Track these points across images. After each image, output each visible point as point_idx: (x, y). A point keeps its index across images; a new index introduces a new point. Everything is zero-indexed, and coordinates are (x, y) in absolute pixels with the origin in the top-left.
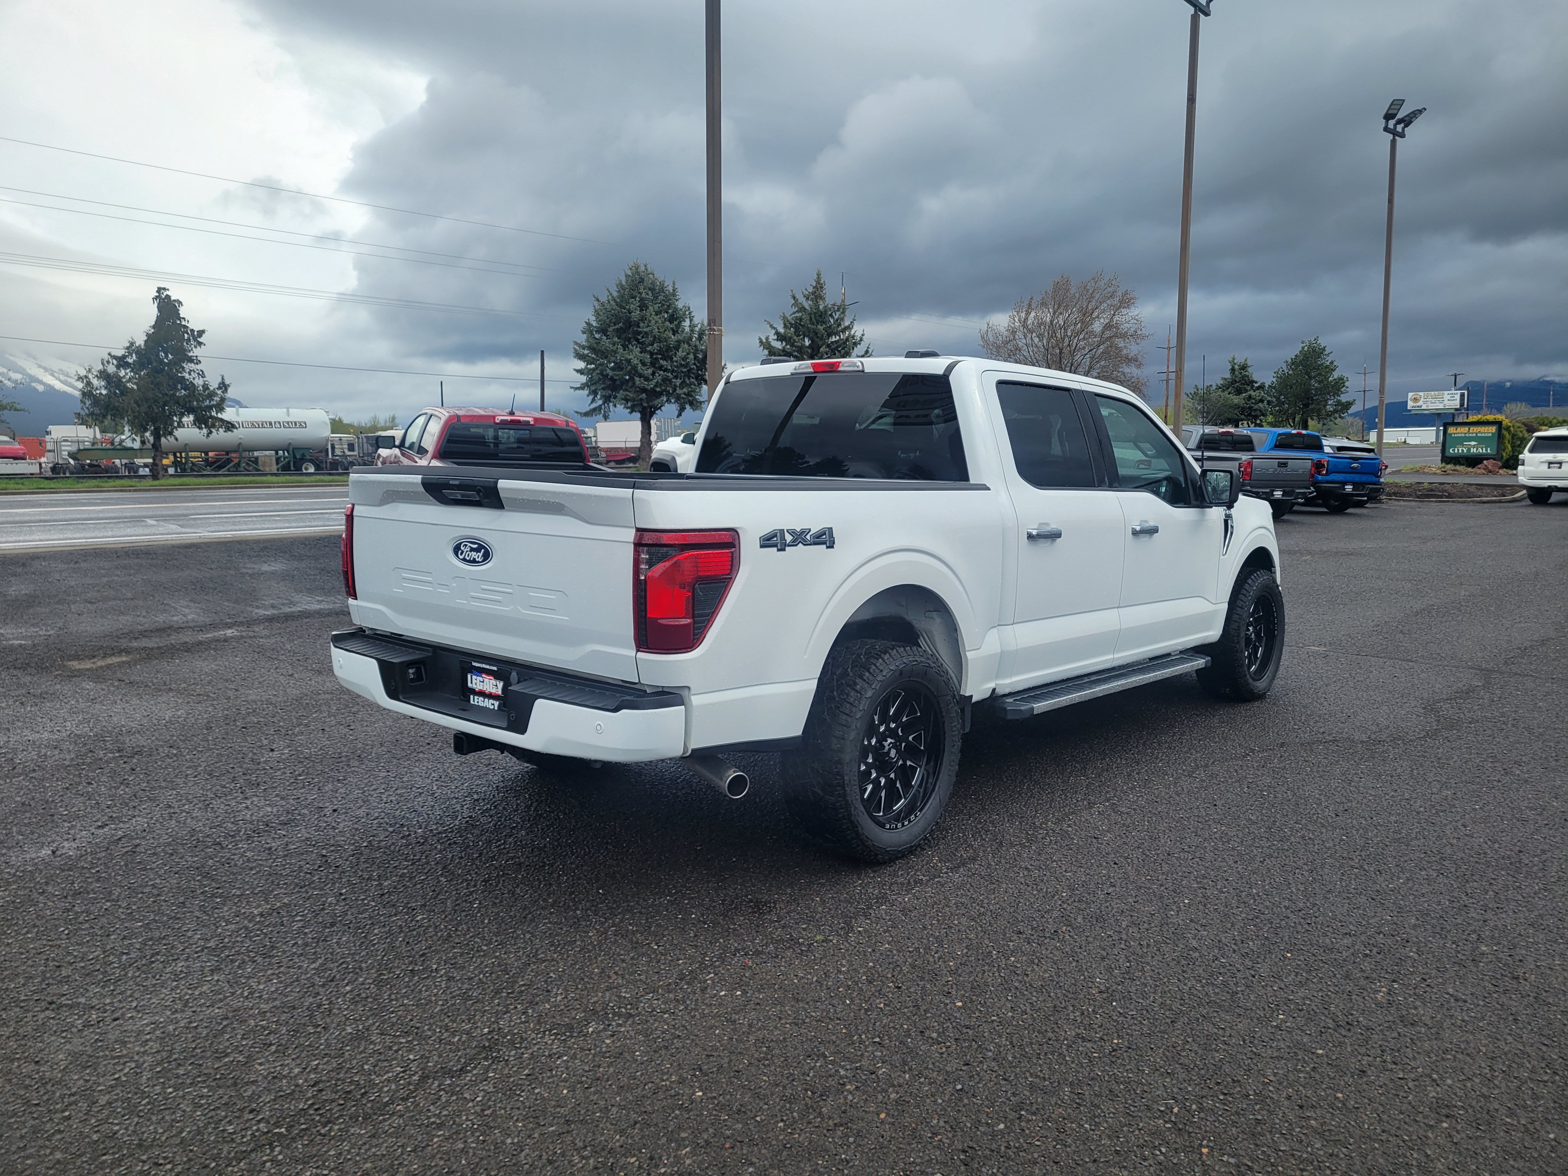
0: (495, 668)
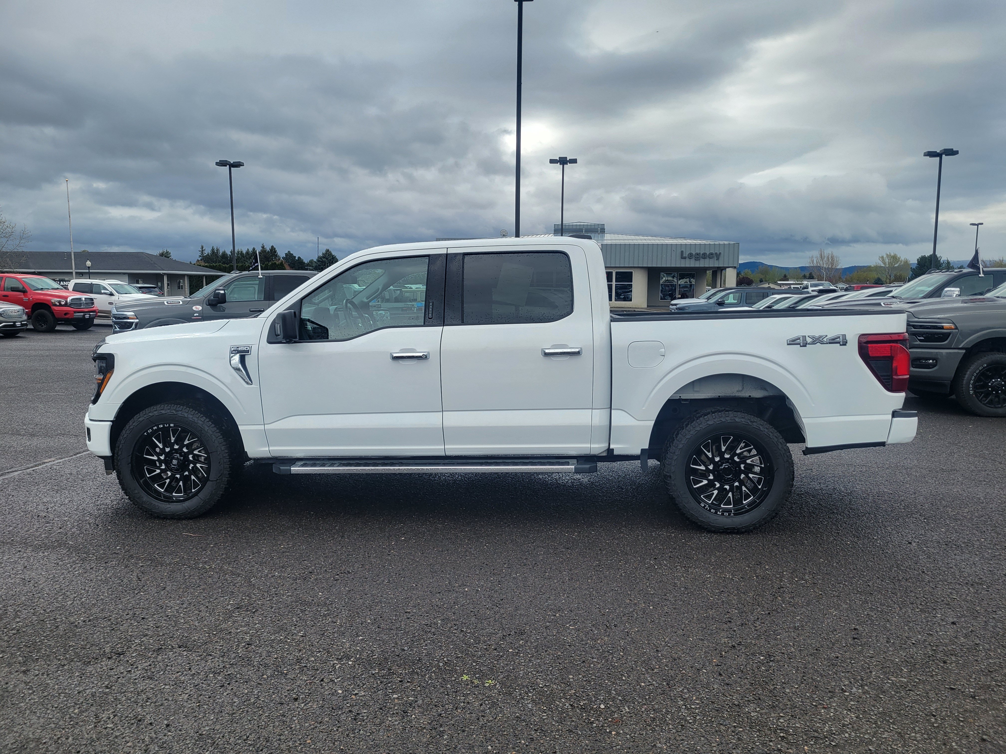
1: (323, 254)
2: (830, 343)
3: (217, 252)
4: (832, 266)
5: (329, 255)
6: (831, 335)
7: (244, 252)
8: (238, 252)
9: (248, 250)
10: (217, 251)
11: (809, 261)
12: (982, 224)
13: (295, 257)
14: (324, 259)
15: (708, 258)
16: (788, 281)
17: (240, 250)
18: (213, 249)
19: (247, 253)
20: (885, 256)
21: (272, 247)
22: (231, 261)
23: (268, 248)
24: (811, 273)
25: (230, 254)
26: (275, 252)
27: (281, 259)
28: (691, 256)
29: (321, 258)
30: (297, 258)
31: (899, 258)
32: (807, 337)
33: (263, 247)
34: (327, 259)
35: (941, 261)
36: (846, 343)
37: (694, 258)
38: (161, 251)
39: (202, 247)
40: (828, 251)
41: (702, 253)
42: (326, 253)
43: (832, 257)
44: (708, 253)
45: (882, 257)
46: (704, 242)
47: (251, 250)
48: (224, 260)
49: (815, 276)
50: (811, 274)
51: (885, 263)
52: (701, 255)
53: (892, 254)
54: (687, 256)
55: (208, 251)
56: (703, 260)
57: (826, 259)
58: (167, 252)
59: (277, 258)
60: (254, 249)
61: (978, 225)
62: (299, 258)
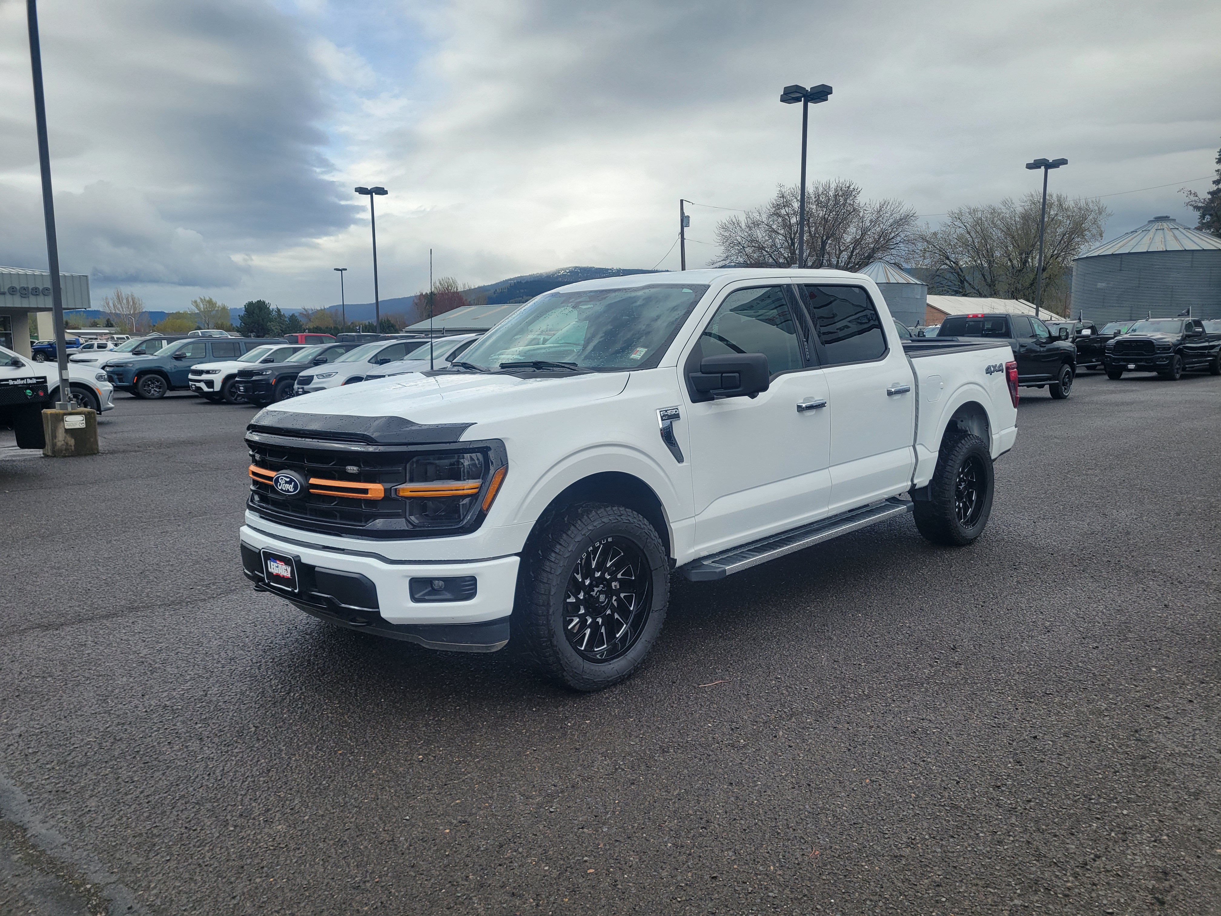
4: (134, 311)
11: (102, 303)
12: (346, 270)
15: (41, 294)
16: (80, 329)
20: (199, 301)
24: (109, 319)
28: (13, 291)
31: (216, 304)
35: (271, 308)
37: (19, 294)
40: (126, 290)
41: (30, 288)
43: (133, 300)
44: (41, 288)
45: (196, 302)
46: (14, 271)
49: (114, 324)
50: (108, 321)
51: (199, 309)
52: (30, 290)
53: (207, 299)
54: (6, 290)
56: (34, 297)
57: (125, 301)
61: (341, 270)
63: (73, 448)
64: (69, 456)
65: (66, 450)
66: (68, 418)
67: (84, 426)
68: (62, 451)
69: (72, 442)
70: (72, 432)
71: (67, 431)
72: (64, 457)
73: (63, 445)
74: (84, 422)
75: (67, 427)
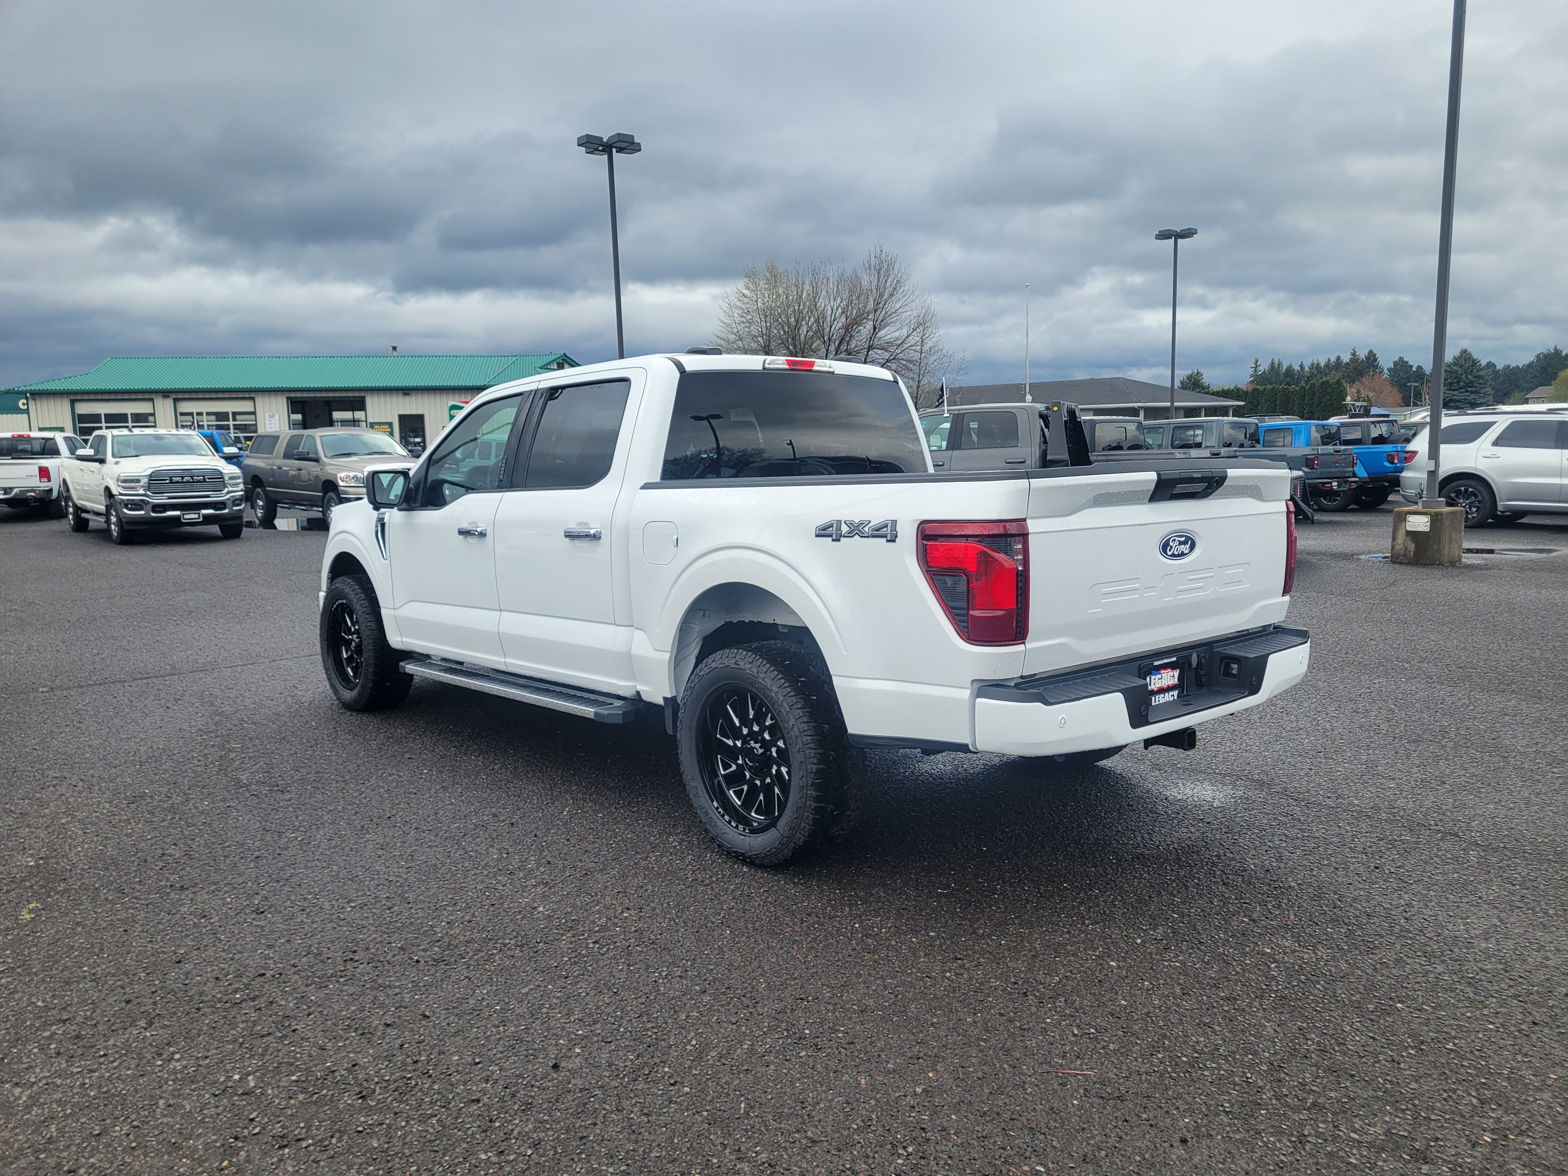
0: (1175, 659)
1: (1455, 358)
2: (873, 536)
3: (1279, 368)
5: (1465, 360)
6: (876, 520)
7: (1322, 364)
8: (1313, 365)
9: (1329, 360)
10: (1279, 365)
13: (1412, 366)
14: (1455, 368)
17: (1315, 362)
18: (1273, 363)
19: (1327, 365)
21: (1371, 352)
22: (1299, 380)
23: (1362, 355)
25: (1299, 368)
26: (1375, 360)
27: (1386, 371)
29: (1449, 366)
30: (1414, 369)
32: (843, 525)
33: (1354, 354)
34: (1461, 366)
36: (896, 537)
38: (1189, 372)
39: (1257, 361)
42: (1460, 357)
47: (1333, 359)
48: (1288, 379)
55: (1264, 367)
58: (1198, 373)
59: (1378, 371)
60: (1338, 358)
62: (1419, 367)
63: (1412, 554)
64: (1406, 564)
65: (1405, 555)
66: (1411, 518)
67: (1427, 529)
68: (1399, 555)
69: (1412, 547)
70: (1413, 535)
71: (1409, 533)
72: (1401, 563)
73: (1401, 549)
74: (1429, 524)
75: (1409, 529)
